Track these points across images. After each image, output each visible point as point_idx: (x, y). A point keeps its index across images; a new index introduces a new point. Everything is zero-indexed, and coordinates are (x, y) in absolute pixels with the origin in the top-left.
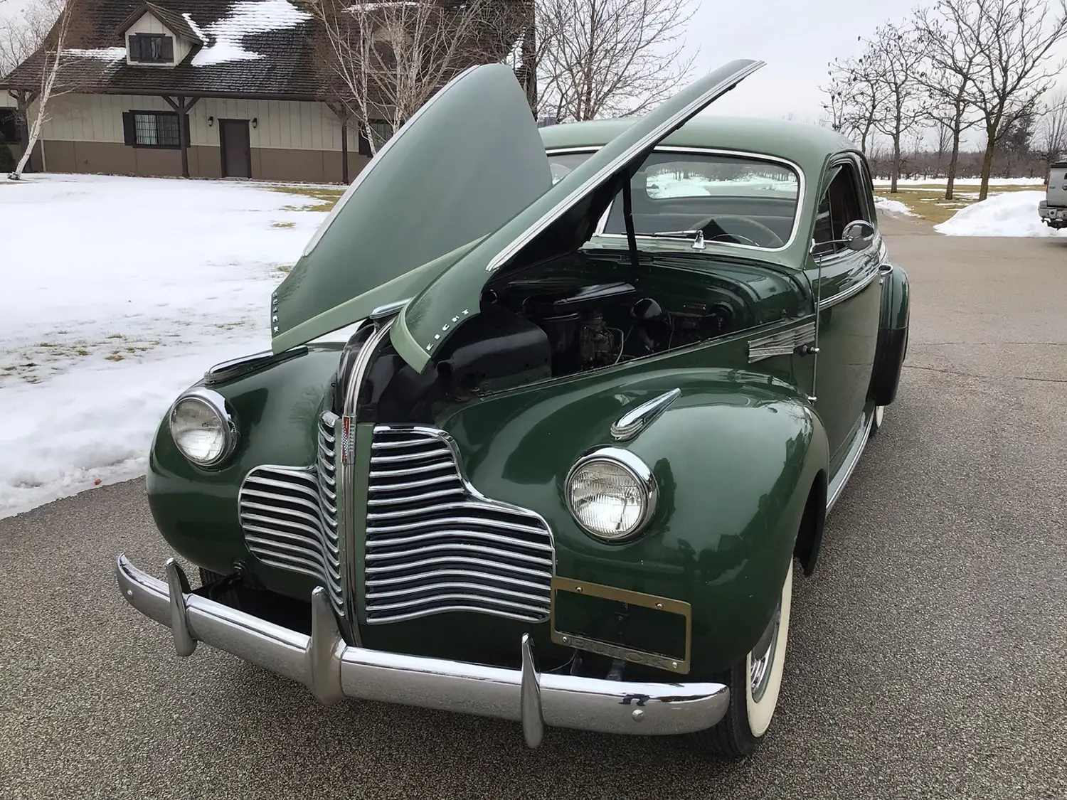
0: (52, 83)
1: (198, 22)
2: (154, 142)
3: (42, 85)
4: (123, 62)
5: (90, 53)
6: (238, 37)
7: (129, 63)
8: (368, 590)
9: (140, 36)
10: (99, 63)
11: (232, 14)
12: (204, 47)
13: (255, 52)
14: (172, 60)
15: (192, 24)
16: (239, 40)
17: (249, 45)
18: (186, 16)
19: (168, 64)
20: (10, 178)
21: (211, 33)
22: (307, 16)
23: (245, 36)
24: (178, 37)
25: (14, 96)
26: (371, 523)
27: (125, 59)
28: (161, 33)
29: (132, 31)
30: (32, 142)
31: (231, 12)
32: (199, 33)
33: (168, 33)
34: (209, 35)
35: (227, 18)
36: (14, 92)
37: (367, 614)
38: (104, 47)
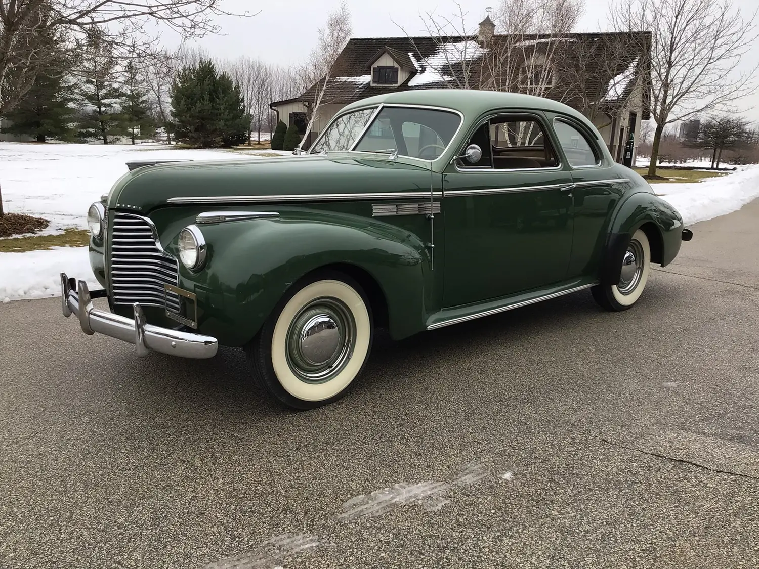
0: (321, 97)
1: (417, 58)
2: (380, 135)
3: (315, 98)
4: (369, 84)
5: (351, 79)
6: (440, 67)
7: (372, 85)
8: (115, 288)
9: (380, 68)
10: (355, 85)
11: (439, 52)
12: (418, 74)
13: (448, 76)
14: (396, 82)
15: (413, 59)
16: (440, 68)
17: (446, 72)
18: (410, 54)
19: (394, 85)
20: (293, 154)
21: (424, 64)
22: (486, 50)
23: (444, 66)
24: (402, 68)
25: (305, 105)
26: (115, 256)
27: (370, 82)
28: (392, 65)
29: (375, 65)
30: (307, 132)
31: (438, 51)
32: (416, 65)
33: (396, 66)
34: (422, 66)
35: (434, 54)
36: (307, 104)
37: (115, 300)
38: (360, 76)
